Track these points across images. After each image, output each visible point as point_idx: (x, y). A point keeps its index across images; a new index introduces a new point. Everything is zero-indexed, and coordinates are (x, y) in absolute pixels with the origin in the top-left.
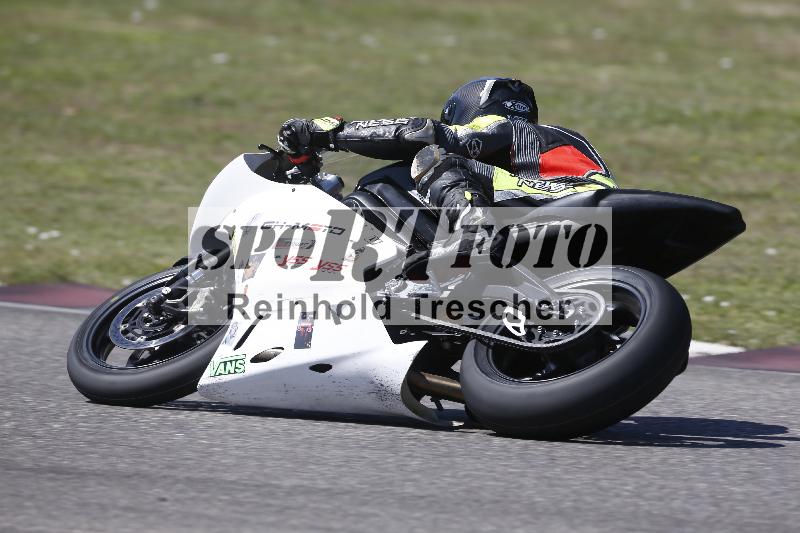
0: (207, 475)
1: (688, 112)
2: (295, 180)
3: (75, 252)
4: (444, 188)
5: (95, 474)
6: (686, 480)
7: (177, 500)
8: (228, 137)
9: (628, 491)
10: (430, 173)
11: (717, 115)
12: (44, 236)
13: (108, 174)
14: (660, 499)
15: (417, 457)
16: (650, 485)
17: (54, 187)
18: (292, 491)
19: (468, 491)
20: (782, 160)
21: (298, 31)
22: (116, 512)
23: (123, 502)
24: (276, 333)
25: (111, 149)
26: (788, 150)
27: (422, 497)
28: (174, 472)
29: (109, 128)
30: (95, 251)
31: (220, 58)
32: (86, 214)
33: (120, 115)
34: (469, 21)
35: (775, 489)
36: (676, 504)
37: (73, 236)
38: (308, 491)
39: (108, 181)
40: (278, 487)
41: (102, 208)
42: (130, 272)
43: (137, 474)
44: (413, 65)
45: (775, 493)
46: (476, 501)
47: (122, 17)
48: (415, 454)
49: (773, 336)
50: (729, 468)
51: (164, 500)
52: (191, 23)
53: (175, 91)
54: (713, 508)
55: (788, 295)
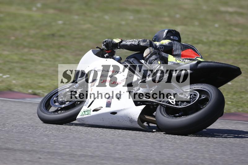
0: (54, 151)
1: (205, 40)
2: (107, 57)
3: (14, 82)
4: (153, 60)
5: (19, 150)
6: (202, 153)
7: (45, 158)
8: (62, 46)
9: (184, 157)
10: (149, 56)
11: (214, 41)
12: (5, 77)
13: (25, 58)
14: (194, 159)
15: (119, 146)
16: (191, 155)
17: (8, 61)
18: (80, 156)
19: (135, 156)
20: (233, 55)
21: (85, 14)
22: (25, 162)
23: (28, 159)
24: (100, 103)
25: (26, 50)
26: (235, 52)
27: (120, 158)
28: (44, 150)
29: (25, 44)
30: (20, 81)
31: (60, 22)
32: (18, 70)
33: (29, 40)
34: (138, 12)
35: (230, 156)
36: (199, 161)
37: (13, 77)
38: (85, 156)
39: (25, 60)
40: (76, 154)
41: (23, 68)
42: (31, 88)
43: (32, 150)
44: (120, 25)
45: (229, 158)
46: (137, 159)
47: (29, 9)
48: (119, 145)
49: (230, 110)
50: (216, 150)
51: (40, 158)
52: (51, 11)
53: (46, 32)
54: (210, 162)
55: (235, 97)
